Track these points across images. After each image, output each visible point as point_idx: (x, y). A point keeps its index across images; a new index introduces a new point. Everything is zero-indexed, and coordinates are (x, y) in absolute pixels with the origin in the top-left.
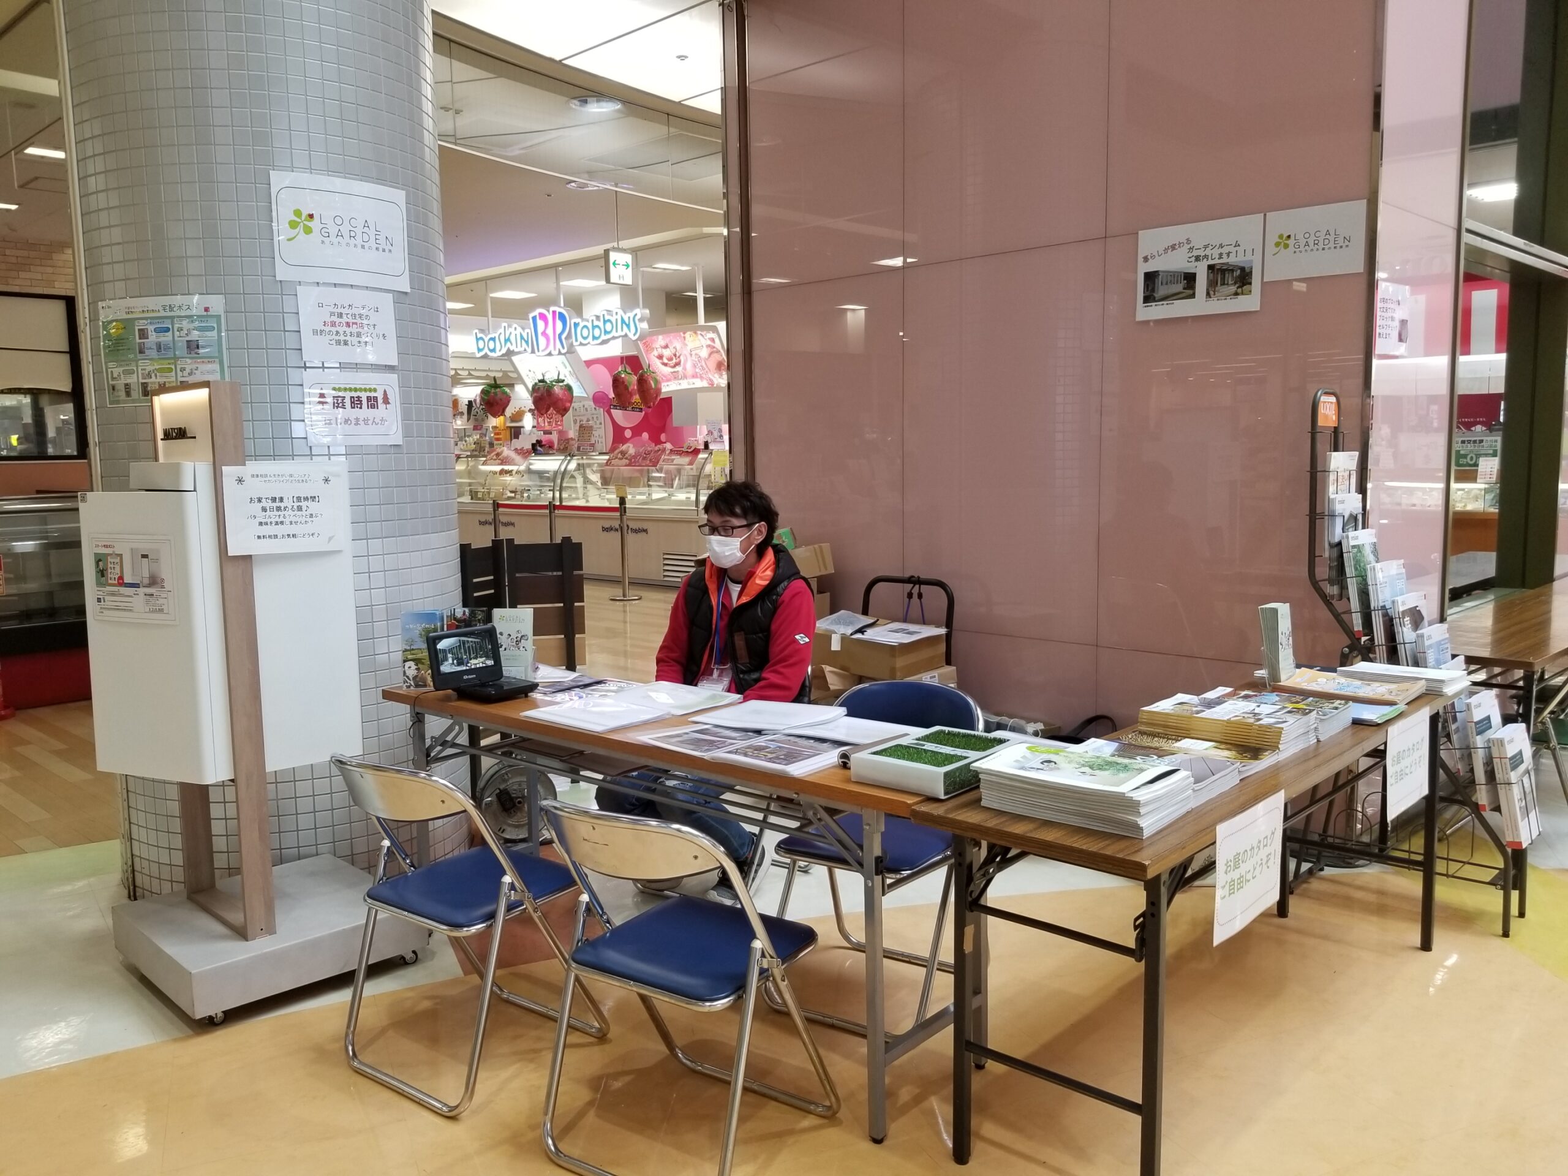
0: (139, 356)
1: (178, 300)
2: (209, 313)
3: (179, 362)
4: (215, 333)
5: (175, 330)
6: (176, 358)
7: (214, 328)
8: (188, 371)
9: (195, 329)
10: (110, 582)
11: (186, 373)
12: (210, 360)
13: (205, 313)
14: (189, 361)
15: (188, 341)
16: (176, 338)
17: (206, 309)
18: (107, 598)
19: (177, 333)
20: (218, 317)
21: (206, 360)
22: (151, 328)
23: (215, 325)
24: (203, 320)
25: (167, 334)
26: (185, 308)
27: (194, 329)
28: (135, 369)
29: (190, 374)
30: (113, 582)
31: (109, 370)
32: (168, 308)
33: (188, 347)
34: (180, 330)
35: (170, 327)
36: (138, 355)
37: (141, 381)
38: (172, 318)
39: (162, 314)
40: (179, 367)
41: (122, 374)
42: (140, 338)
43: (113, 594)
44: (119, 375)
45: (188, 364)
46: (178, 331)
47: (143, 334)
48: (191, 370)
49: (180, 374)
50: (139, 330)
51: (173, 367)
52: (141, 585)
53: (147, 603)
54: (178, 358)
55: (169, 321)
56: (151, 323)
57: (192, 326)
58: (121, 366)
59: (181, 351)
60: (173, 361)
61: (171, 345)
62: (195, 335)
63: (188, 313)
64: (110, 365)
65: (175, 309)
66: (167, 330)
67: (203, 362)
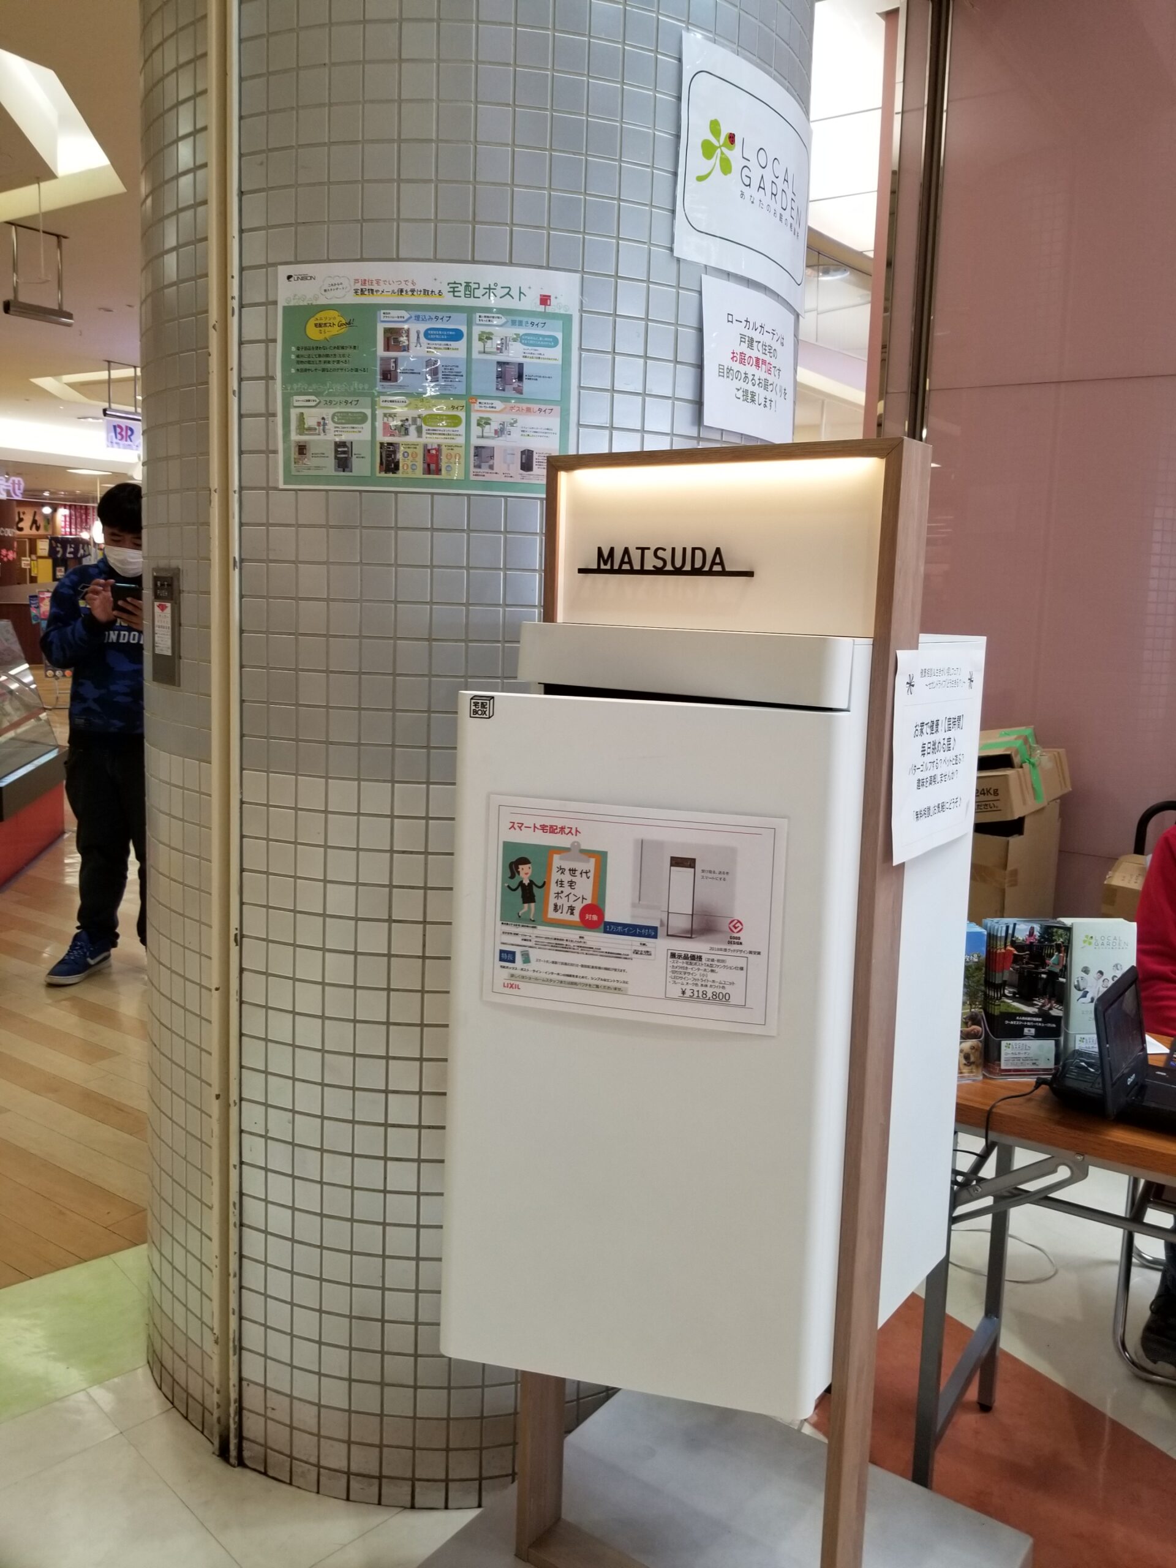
0: (379, 386)
1: (486, 274)
2: (549, 309)
3: (477, 406)
4: (556, 353)
5: (475, 337)
6: (470, 398)
7: (555, 341)
8: (495, 425)
9: (517, 338)
10: (552, 914)
11: (489, 430)
12: (543, 407)
13: (541, 308)
14: (499, 405)
15: (500, 364)
16: (475, 355)
17: (545, 300)
18: (534, 954)
19: (477, 345)
20: (567, 319)
21: (536, 407)
22: (417, 328)
23: (559, 336)
24: (536, 321)
25: (453, 344)
26: (500, 292)
27: (515, 340)
28: (368, 412)
29: (500, 432)
30: (566, 916)
31: (294, 413)
32: (462, 289)
33: (500, 376)
34: (486, 337)
35: (464, 329)
36: (379, 383)
37: (382, 438)
38: (470, 311)
39: (448, 300)
40: (475, 417)
41: (329, 421)
42: (387, 348)
43: (559, 946)
44: (322, 423)
45: (498, 412)
46: (480, 339)
47: (393, 338)
48: (503, 424)
49: (475, 430)
50: (388, 331)
51: (462, 414)
52: (661, 931)
53: (677, 975)
54: (477, 397)
55: (464, 316)
56: (417, 318)
57: (511, 332)
58: (330, 403)
59: (485, 381)
60: (463, 403)
61: (463, 369)
62: (515, 353)
63: (508, 303)
64: (299, 400)
65: (478, 293)
66: (457, 335)
67: (528, 410)
